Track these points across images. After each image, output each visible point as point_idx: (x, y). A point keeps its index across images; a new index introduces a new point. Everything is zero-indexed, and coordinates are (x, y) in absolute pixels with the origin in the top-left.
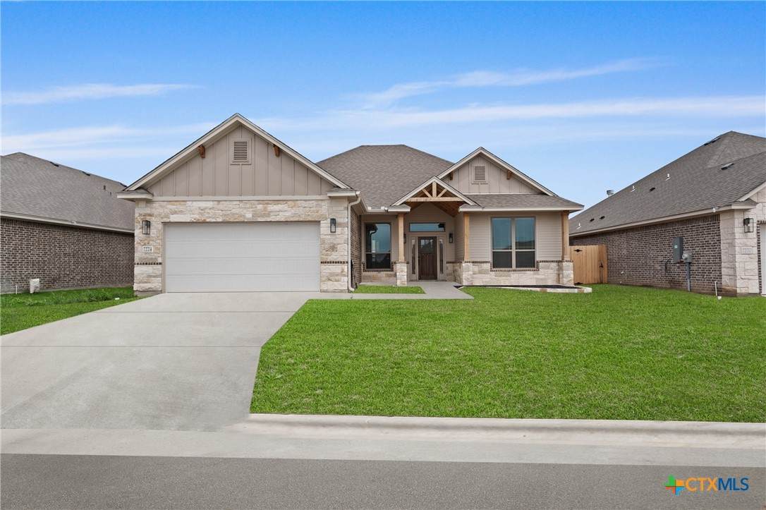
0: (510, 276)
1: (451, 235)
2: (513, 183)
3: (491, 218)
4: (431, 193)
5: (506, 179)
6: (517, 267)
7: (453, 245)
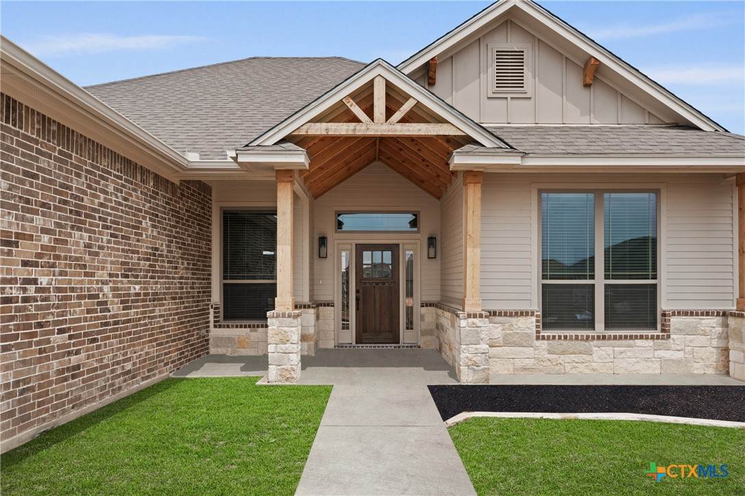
0: (589, 353)
1: (432, 241)
2: (599, 96)
3: (540, 191)
4: (370, 112)
5: (581, 84)
6: (608, 325)
7: (436, 264)
